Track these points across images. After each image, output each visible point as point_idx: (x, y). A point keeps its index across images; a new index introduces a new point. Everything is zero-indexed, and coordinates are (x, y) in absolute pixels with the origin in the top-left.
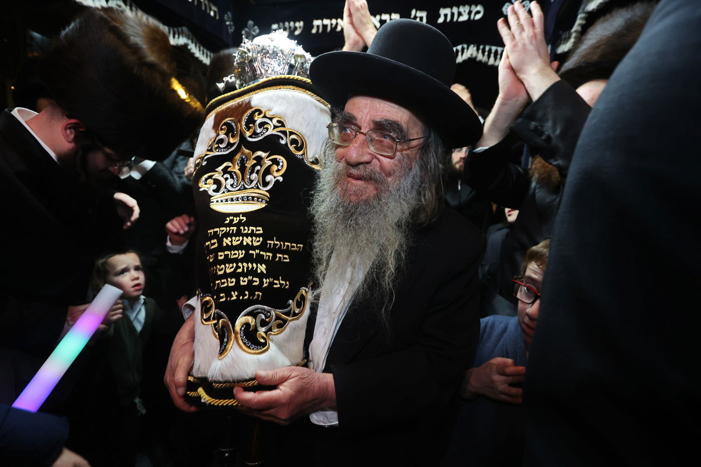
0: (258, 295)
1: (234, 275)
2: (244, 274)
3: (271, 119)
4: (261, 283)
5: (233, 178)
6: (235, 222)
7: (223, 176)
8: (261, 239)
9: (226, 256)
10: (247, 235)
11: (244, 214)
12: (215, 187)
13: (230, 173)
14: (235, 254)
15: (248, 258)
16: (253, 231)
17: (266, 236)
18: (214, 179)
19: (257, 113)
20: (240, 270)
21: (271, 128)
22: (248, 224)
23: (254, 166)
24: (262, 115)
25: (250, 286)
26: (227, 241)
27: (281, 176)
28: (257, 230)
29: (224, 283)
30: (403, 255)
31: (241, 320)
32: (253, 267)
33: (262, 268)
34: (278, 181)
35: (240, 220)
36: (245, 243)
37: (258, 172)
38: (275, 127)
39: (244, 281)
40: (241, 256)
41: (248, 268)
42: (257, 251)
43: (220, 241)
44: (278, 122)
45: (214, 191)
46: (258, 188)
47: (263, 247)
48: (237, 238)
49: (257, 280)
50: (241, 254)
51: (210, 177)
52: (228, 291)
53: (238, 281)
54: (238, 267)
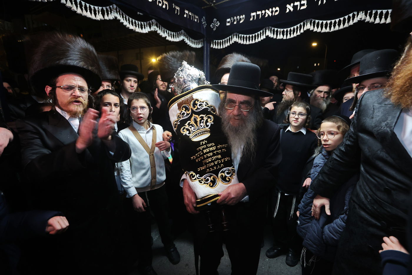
0: (222, 165)
1: (212, 161)
2: (215, 160)
3: (203, 102)
4: (221, 161)
5: (194, 127)
6: (204, 143)
7: (189, 127)
8: (215, 147)
9: (207, 156)
10: (210, 147)
11: (205, 139)
12: (188, 132)
13: (191, 125)
14: (210, 155)
15: (214, 155)
16: (211, 145)
17: (216, 145)
18: (186, 129)
19: (197, 101)
20: (213, 159)
21: (204, 105)
22: (208, 143)
23: (201, 121)
24: (199, 102)
25: (218, 164)
26: (205, 151)
27: (213, 122)
28: (212, 144)
29: (210, 165)
30: (256, 140)
31: (220, 175)
32: (217, 157)
33: (220, 156)
34: (212, 124)
35: (205, 142)
36: (211, 150)
37: (203, 122)
38: (206, 105)
39: (216, 163)
40: (212, 155)
41: (215, 158)
42: (216, 151)
43: (203, 152)
44: (206, 103)
45: (189, 134)
46: (205, 128)
47: (217, 149)
48: (208, 149)
49: (220, 161)
50: (211, 154)
51: (184, 128)
52: (212, 167)
53: (214, 163)
54: (212, 159)
